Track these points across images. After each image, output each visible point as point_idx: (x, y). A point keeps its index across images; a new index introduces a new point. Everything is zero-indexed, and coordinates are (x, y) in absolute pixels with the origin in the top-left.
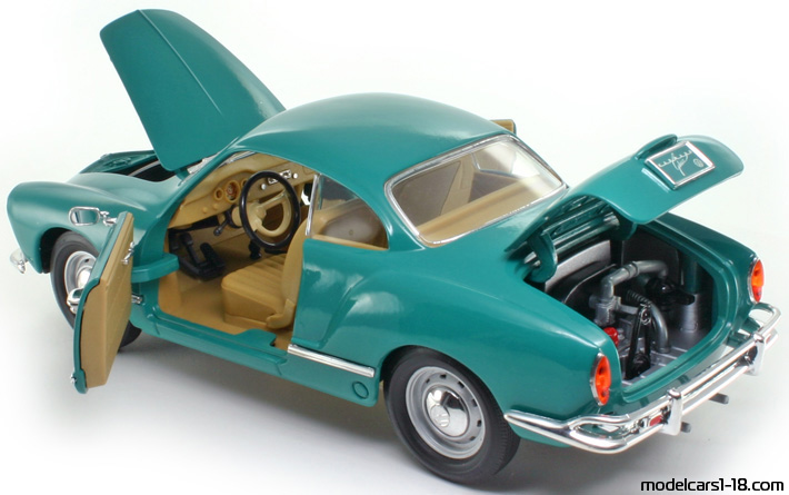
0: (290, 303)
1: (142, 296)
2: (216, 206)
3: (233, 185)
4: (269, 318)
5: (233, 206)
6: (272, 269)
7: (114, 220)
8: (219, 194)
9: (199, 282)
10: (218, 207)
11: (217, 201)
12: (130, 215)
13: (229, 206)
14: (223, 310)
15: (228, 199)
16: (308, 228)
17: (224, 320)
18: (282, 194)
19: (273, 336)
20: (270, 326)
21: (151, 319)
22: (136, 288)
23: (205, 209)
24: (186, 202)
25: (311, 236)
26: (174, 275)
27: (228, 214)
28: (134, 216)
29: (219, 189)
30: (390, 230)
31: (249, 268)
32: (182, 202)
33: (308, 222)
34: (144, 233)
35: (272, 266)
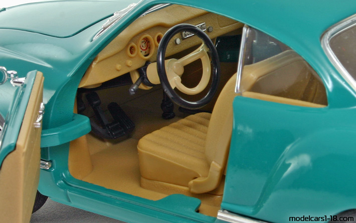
0: (217, 166)
1: (51, 161)
2: (129, 62)
3: (147, 41)
4: (191, 182)
5: (148, 63)
6: (191, 130)
7: (22, 80)
8: (132, 50)
9: (108, 144)
10: (131, 64)
11: (131, 58)
12: (40, 74)
13: (143, 63)
14: (138, 175)
15: (142, 54)
16: (238, 85)
17: (141, 186)
18: (200, 49)
19: (197, 201)
20: (193, 190)
21: (61, 186)
22: (45, 153)
23: (118, 66)
24: (99, 59)
25: (241, 94)
26: (83, 139)
27: (142, 71)
28: (44, 75)
29: (133, 44)
30: (329, 85)
31: (165, 129)
32: (95, 59)
33: (237, 78)
34: (53, 92)
35: (190, 126)
